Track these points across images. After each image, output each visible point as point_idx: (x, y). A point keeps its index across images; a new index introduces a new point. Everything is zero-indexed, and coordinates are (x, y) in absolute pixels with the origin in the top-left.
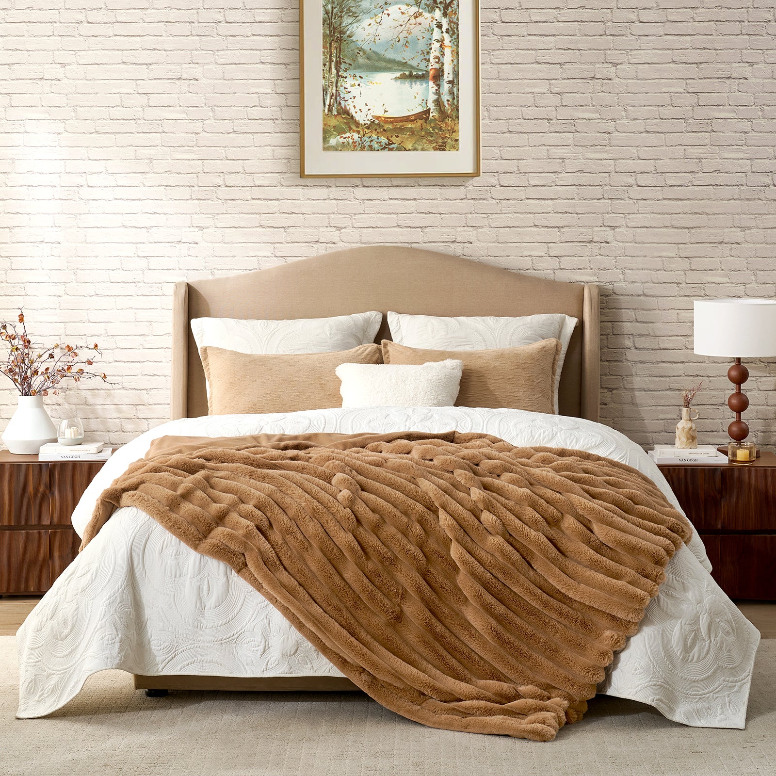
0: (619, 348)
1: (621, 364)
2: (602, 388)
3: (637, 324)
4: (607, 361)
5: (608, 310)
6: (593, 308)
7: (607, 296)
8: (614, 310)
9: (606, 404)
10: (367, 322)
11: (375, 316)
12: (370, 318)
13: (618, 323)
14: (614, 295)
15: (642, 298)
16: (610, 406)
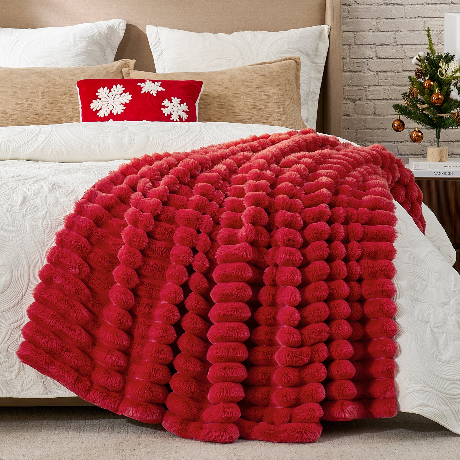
0: (362, 58)
1: (363, 74)
2: (345, 99)
3: (379, 33)
4: (349, 71)
5: (350, 20)
6: (335, 18)
7: (349, 5)
8: (356, 20)
9: (348, 115)
10: (111, 29)
11: (119, 24)
12: (114, 26)
13: (360, 33)
14: (356, 4)
15: (383, 7)
16: (353, 117)
